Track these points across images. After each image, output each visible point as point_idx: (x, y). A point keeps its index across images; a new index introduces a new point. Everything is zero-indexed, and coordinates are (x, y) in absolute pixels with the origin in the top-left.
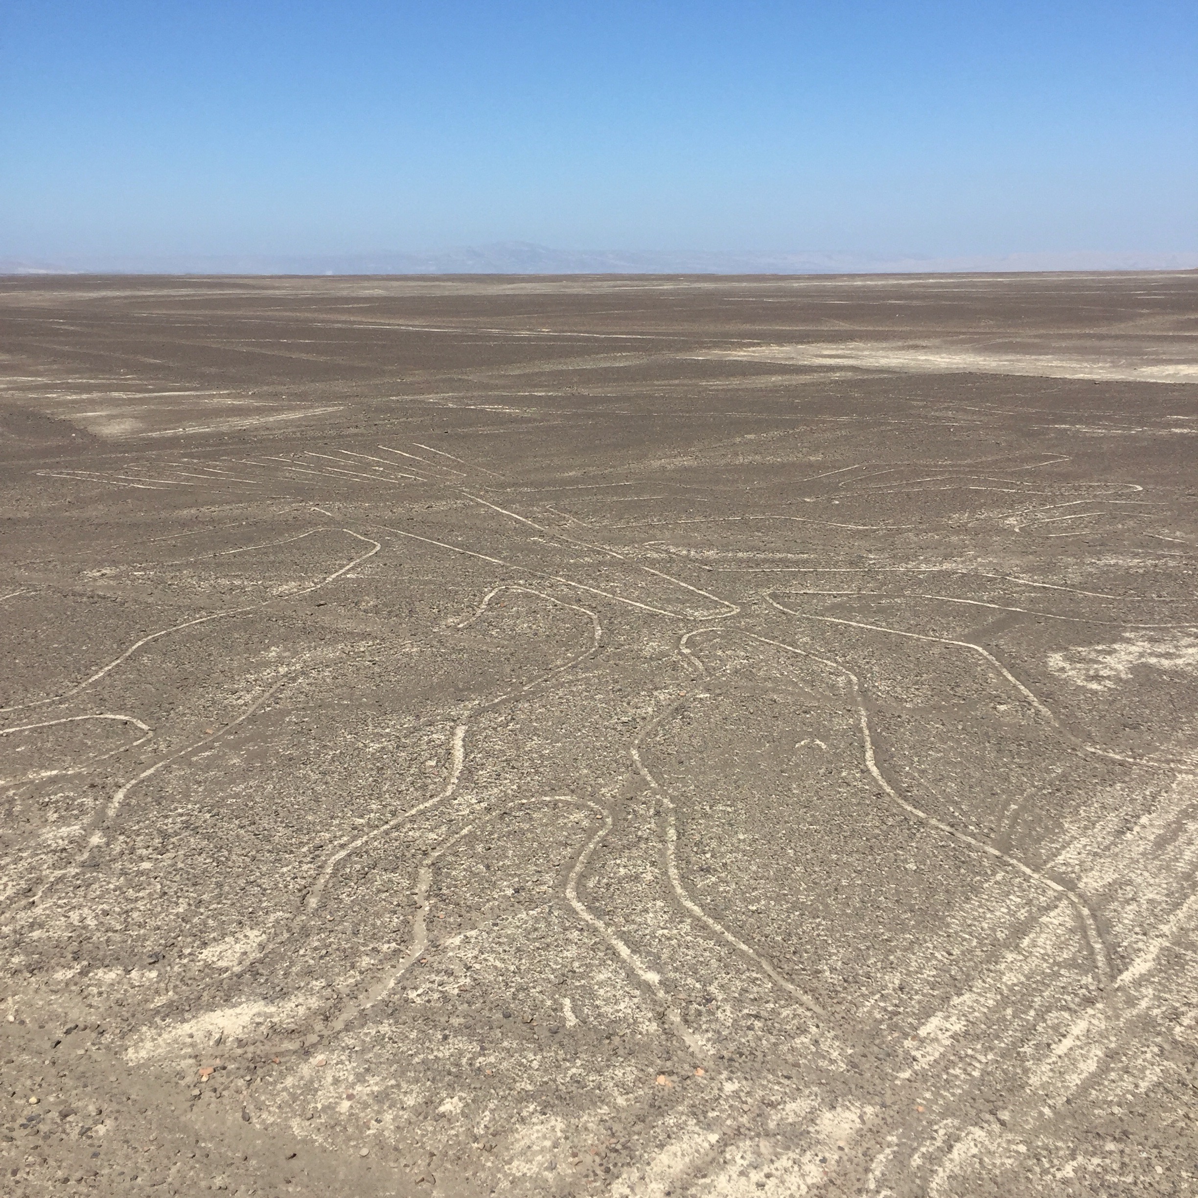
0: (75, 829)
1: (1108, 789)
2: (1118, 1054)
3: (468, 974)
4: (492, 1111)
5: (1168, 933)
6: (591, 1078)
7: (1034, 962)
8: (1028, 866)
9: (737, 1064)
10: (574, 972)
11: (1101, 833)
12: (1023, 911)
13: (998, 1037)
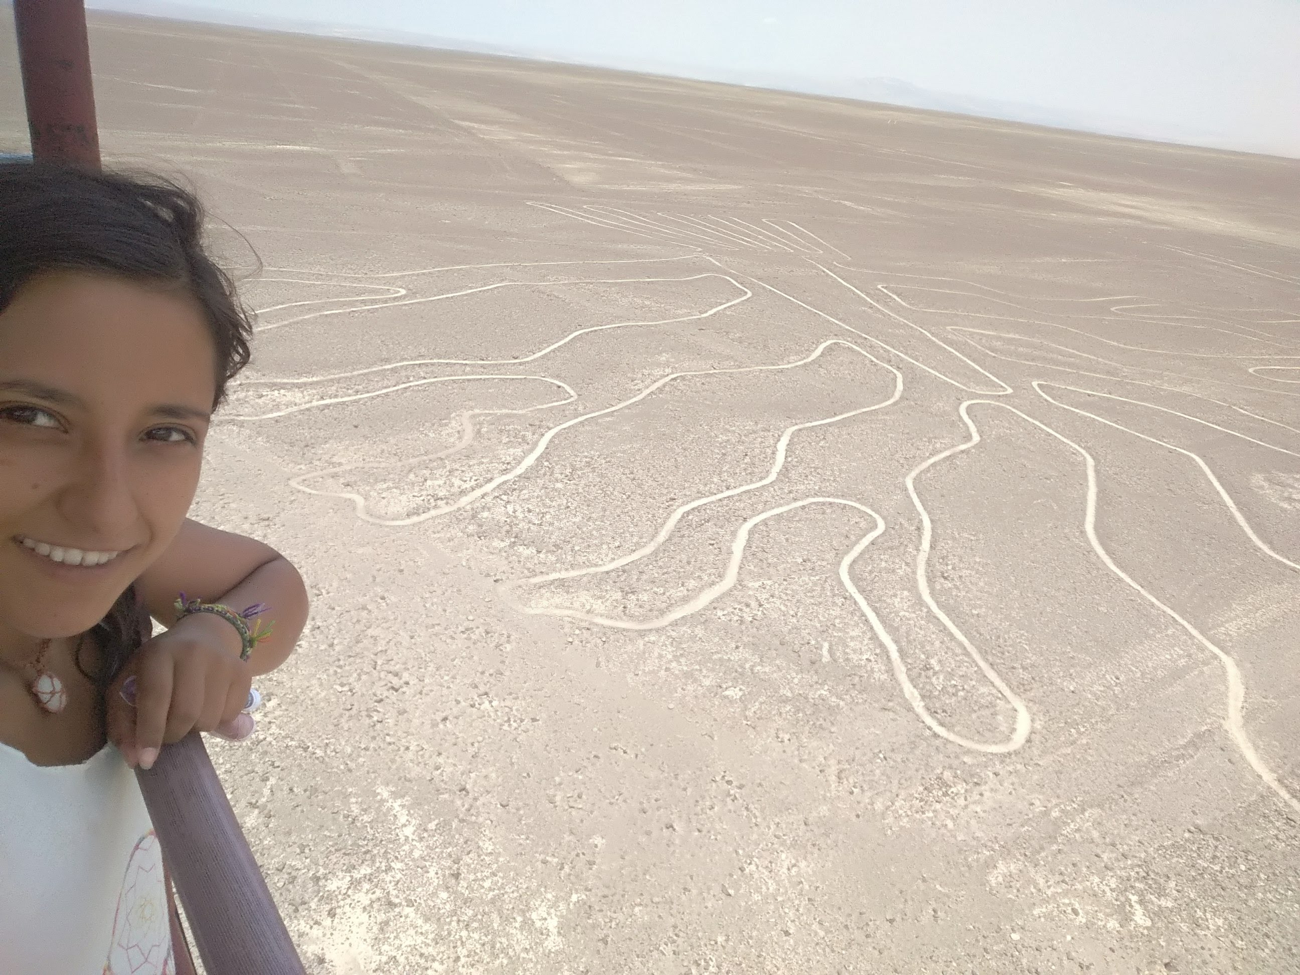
0: (518, 451)
3: (761, 609)
4: (761, 703)
8: (1195, 628)
11: (1262, 618)
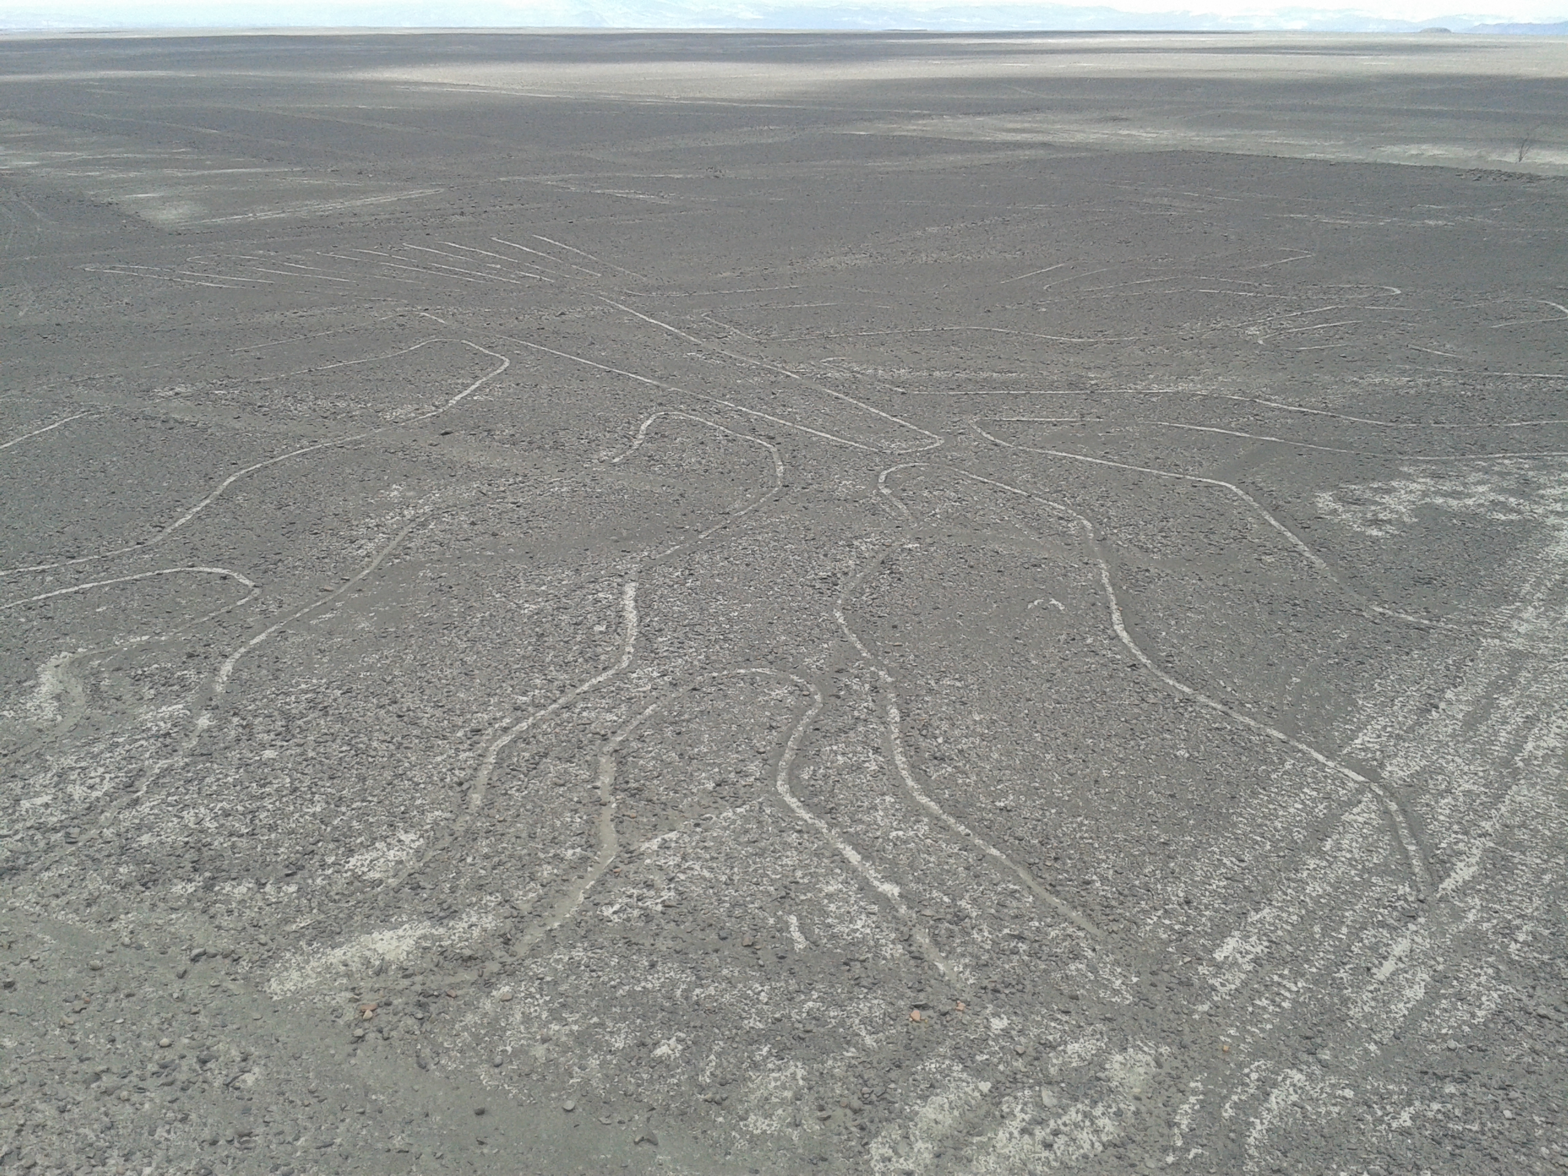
0: (178, 708)
1: (1404, 658)
2: (1446, 977)
3: (672, 886)
5: (1490, 831)
6: (832, 1014)
7: (1341, 869)
8: (1320, 752)
9: (1003, 996)
10: (797, 883)
11: (1403, 712)
12: (1321, 807)
13: (1308, 961)
